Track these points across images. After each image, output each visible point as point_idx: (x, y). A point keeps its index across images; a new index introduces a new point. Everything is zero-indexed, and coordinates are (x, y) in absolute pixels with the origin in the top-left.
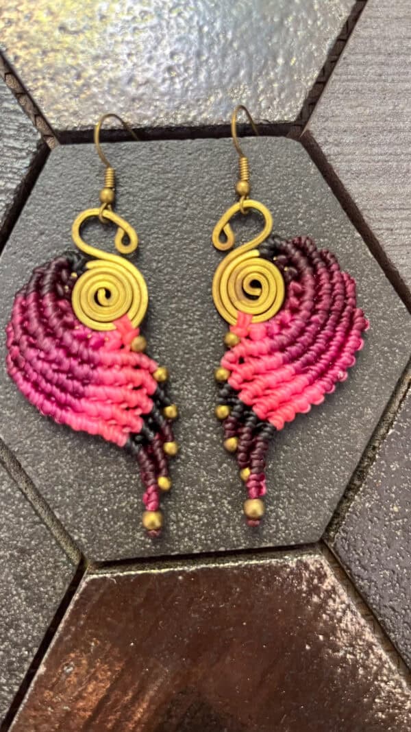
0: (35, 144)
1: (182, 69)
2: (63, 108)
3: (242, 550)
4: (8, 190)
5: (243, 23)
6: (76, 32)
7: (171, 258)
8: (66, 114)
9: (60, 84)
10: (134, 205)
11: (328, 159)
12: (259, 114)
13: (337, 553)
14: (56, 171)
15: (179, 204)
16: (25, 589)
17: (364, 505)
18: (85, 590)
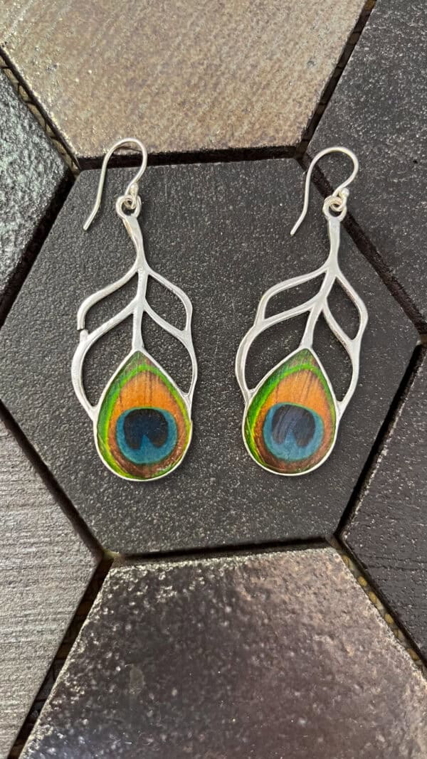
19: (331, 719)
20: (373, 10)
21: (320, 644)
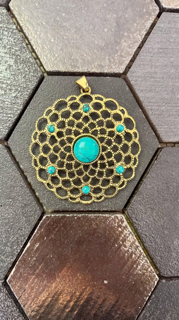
3: (97, 210)
4: (31, 89)
11: (133, 85)
16: (25, 217)
17: (138, 199)
19: (54, 14)
20: (11, 266)
21: (55, 39)
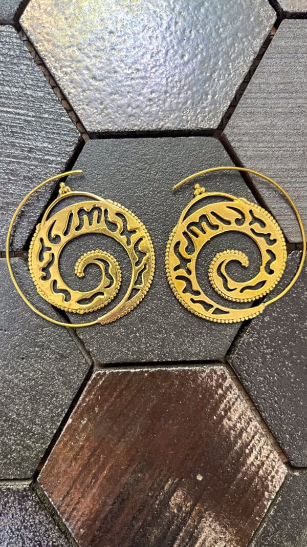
0: (77, 139)
1: (157, 100)
2: (93, 120)
3: (180, 361)
4: (62, 163)
5: (190, 76)
6: (101, 80)
7: (147, 201)
8: (94, 123)
9: (92, 108)
10: (129, 172)
11: (234, 149)
12: (197, 124)
13: (233, 366)
14: (88, 153)
15: (152, 172)
16: (62, 376)
17: (249, 339)
18: (95, 378)
20: (42, 456)
